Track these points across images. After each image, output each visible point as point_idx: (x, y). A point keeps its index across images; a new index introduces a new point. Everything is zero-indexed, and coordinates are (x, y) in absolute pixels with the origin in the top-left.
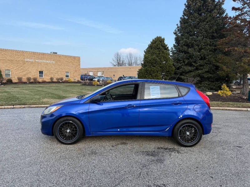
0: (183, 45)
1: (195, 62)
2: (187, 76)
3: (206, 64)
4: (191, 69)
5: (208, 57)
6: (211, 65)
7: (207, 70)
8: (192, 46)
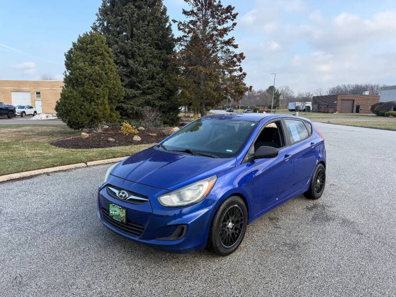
0: (119, 52)
1: (140, 82)
2: (131, 104)
3: (157, 86)
4: (137, 93)
5: (158, 77)
6: (164, 89)
7: (159, 95)
8: (133, 56)
